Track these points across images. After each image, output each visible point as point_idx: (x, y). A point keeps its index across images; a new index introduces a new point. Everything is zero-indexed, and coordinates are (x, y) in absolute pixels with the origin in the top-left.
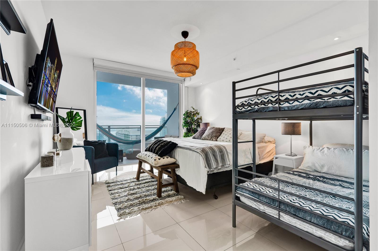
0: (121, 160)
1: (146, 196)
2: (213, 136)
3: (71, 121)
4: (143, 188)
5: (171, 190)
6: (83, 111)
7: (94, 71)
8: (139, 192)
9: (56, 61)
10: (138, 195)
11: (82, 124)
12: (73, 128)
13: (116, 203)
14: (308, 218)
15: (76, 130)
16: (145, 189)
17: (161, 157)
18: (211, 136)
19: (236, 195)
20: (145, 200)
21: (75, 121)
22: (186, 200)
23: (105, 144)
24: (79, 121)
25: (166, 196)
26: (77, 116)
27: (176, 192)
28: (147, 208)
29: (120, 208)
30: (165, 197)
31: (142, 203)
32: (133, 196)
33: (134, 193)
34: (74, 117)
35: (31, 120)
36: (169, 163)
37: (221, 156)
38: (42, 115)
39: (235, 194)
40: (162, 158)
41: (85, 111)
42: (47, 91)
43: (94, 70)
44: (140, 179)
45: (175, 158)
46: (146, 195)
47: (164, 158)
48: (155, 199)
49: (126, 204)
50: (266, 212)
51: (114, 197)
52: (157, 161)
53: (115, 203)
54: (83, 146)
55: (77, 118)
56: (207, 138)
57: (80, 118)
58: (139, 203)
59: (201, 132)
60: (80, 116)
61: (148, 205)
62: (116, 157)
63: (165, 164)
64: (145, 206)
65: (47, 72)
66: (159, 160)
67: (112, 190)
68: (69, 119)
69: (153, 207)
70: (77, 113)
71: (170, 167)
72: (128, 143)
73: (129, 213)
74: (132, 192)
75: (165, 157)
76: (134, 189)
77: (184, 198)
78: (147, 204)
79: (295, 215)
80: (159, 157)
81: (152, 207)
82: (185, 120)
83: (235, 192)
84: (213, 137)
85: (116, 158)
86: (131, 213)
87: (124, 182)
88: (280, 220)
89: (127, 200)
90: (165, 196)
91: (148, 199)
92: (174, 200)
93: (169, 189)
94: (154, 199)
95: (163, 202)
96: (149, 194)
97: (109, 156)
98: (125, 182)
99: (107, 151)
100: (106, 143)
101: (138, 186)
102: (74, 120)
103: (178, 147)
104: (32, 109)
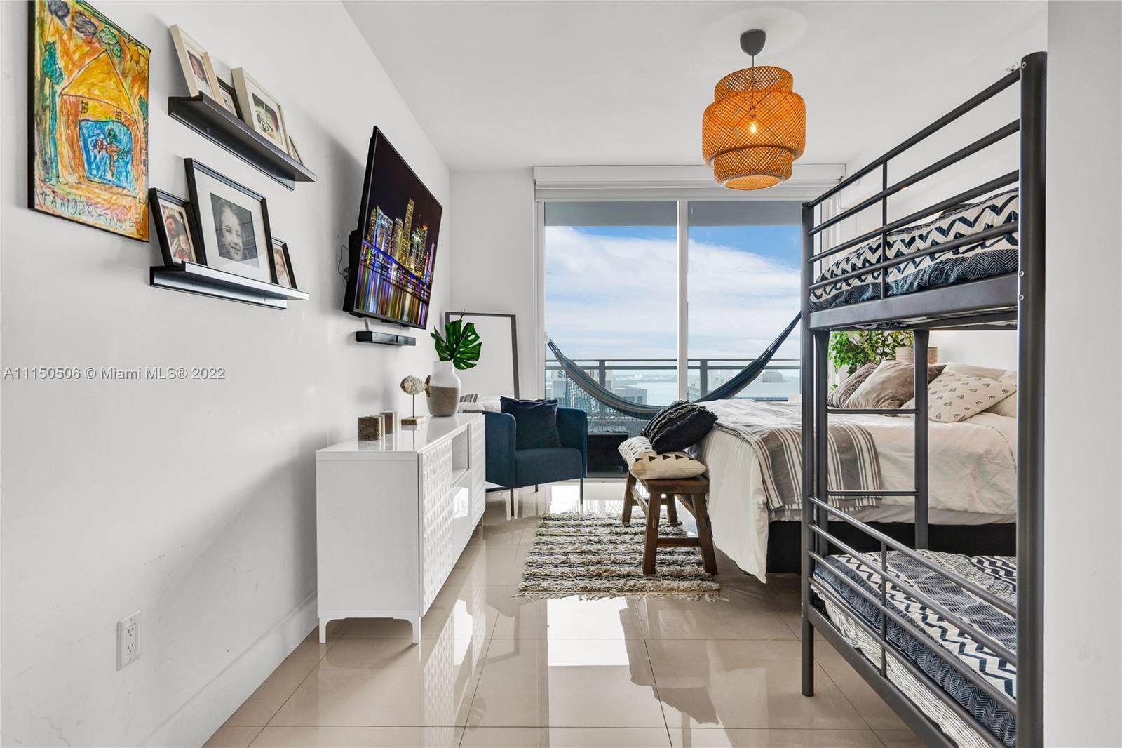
0: (622, 467)
1: (615, 563)
2: (884, 397)
3: (457, 347)
4: (623, 543)
5: (699, 564)
6: (510, 319)
7: (538, 202)
8: (606, 550)
9: (410, 208)
10: (596, 558)
11: (481, 352)
12: (457, 366)
13: (534, 563)
14: (938, 676)
15: (464, 369)
16: (626, 547)
17: (658, 454)
18: (877, 397)
19: (812, 587)
20: (605, 571)
21: (466, 346)
22: (719, 596)
23: (554, 412)
24: (474, 346)
25: (668, 575)
26: (469, 334)
27: (707, 572)
28: (595, 590)
29: (535, 575)
30: (666, 576)
31: (592, 576)
32: (581, 557)
33: (590, 551)
34: (462, 335)
35: (357, 344)
36: (683, 475)
37: (842, 463)
38: (373, 334)
39: (810, 584)
40: (661, 457)
41: (513, 318)
42: (385, 280)
43: (537, 200)
44: (633, 521)
45: (703, 462)
46: (618, 562)
47: (665, 457)
48: (634, 576)
49: (553, 570)
50: (863, 651)
51: (537, 550)
52: (643, 465)
53: (530, 563)
54: (500, 412)
55: (469, 338)
56: (864, 405)
57: (475, 337)
58: (584, 576)
59: (855, 381)
60: (475, 333)
61: (603, 583)
62: (578, 451)
63: (667, 475)
64: (594, 584)
65: (379, 239)
66: (650, 460)
67: (543, 535)
68: (452, 340)
69: (614, 591)
70: (468, 324)
71: (680, 486)
72: (641, 415)
73: (546, 590)
74: (587, 548)
75: (672, 456)
76: (599, 542)
77: (718, 590)
78: (600, 582)
79: (915, 664)
80: (654, 454)
81: (608, 591)
82: (839, 336)
83: (810, 580)
84: (883, 402)
85: (580, 454)
86: (550, 591)
87: (584, 523)
88: (886, 677)
89: (562, 563)
90: (667, 573)
91: (613, 572)
92: (682, 588)
93: (693, 561)
94: (630, 576)
95: (645, 586)
96: (627, 561)
97: (560, 445)
98: (588, 523)
99: (557, 431)
100: (558, 409)
101: (615, 538)
102: (463, 344)
103: (719, 425)
104: (361, 321)
